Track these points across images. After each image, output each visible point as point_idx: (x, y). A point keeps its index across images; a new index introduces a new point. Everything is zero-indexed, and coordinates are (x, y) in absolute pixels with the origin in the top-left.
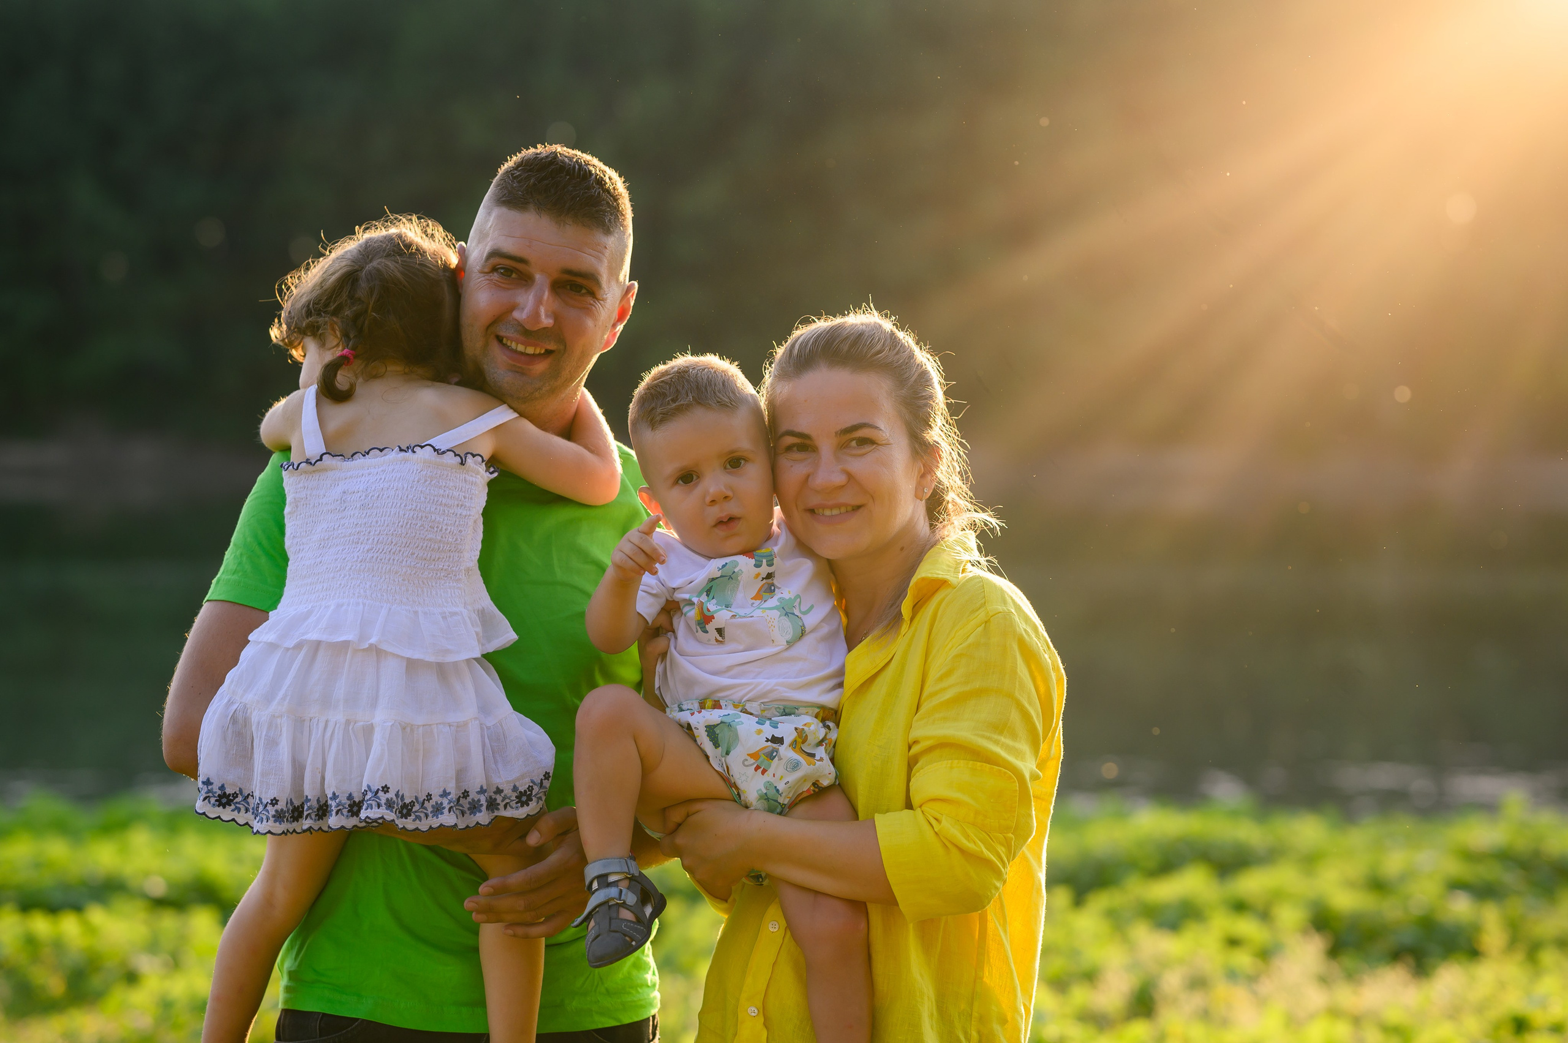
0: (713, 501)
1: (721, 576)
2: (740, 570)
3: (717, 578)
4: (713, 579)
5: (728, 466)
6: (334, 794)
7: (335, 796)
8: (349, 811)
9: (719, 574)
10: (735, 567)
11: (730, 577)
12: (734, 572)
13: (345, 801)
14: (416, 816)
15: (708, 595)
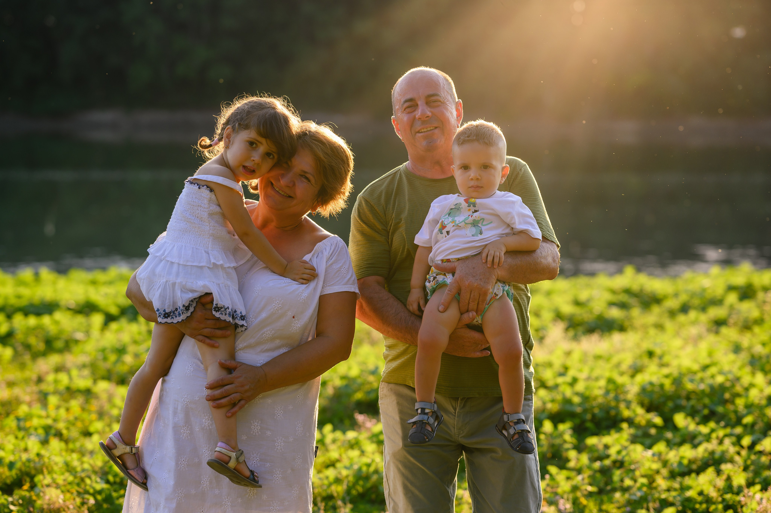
0: (472, 179)
1: (455, 208)
2: (462, 207)
3: (453, 209)
4: (452, 209)
5: (482, 168)
6: (158, 309)
7: (158, 310)
8: (163, 316)
9: (454, 207)
10: (460, 206)
11: (458, 209)
12: (459, 207)
13: (162, 312)
14: (172, 317)
15: (449, 216)
